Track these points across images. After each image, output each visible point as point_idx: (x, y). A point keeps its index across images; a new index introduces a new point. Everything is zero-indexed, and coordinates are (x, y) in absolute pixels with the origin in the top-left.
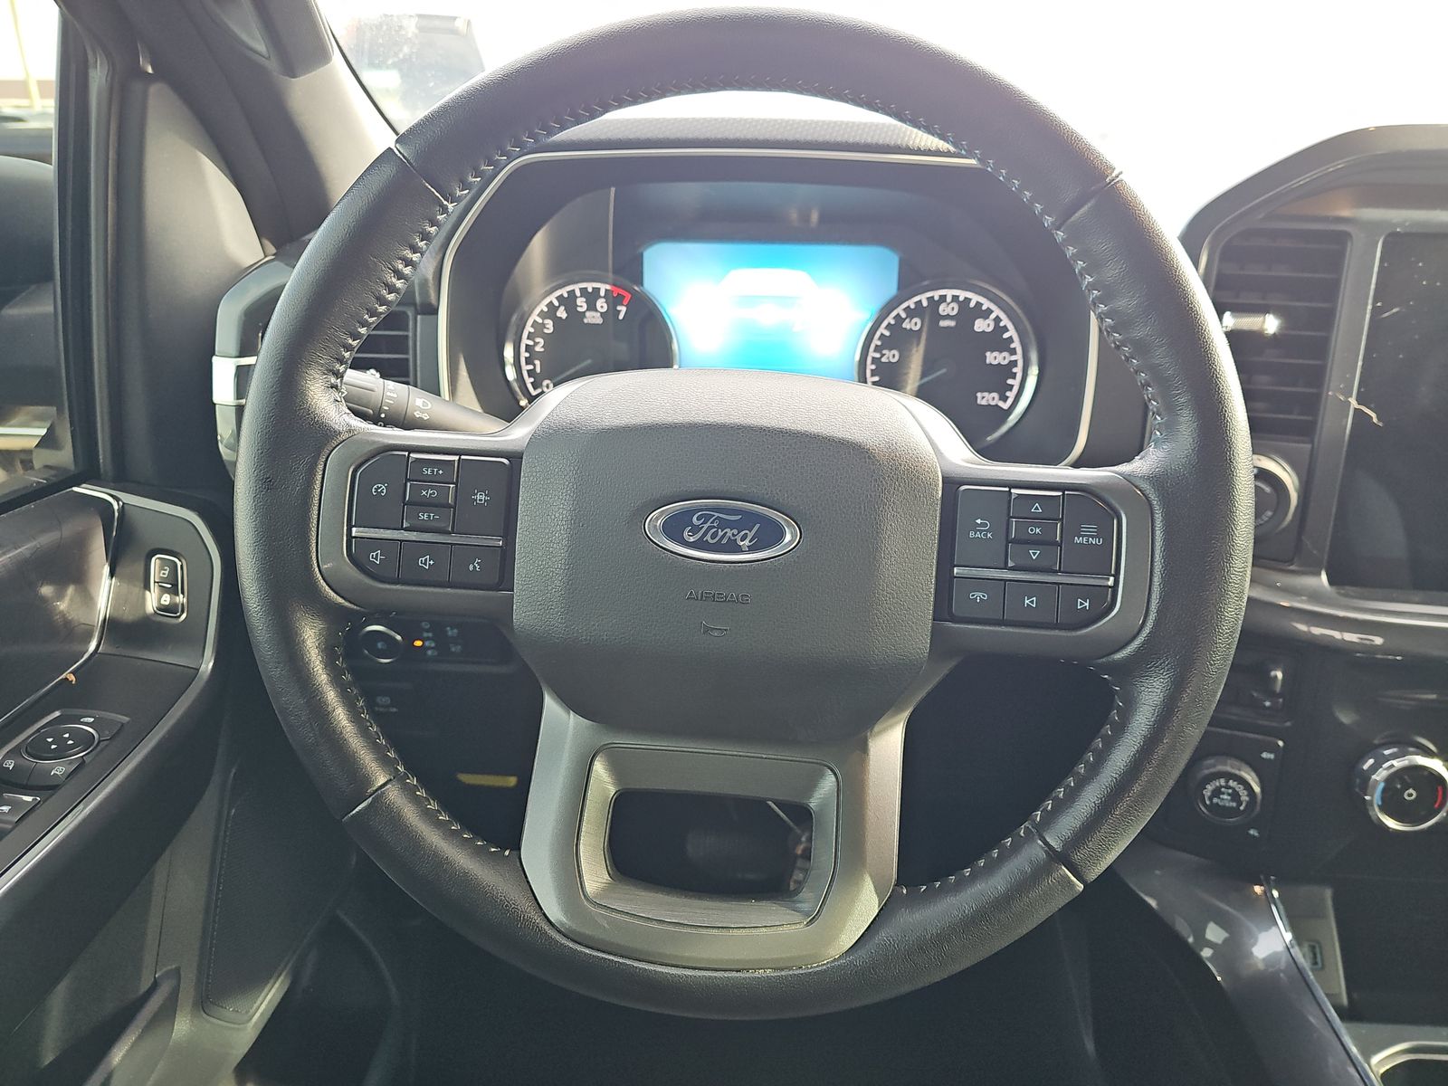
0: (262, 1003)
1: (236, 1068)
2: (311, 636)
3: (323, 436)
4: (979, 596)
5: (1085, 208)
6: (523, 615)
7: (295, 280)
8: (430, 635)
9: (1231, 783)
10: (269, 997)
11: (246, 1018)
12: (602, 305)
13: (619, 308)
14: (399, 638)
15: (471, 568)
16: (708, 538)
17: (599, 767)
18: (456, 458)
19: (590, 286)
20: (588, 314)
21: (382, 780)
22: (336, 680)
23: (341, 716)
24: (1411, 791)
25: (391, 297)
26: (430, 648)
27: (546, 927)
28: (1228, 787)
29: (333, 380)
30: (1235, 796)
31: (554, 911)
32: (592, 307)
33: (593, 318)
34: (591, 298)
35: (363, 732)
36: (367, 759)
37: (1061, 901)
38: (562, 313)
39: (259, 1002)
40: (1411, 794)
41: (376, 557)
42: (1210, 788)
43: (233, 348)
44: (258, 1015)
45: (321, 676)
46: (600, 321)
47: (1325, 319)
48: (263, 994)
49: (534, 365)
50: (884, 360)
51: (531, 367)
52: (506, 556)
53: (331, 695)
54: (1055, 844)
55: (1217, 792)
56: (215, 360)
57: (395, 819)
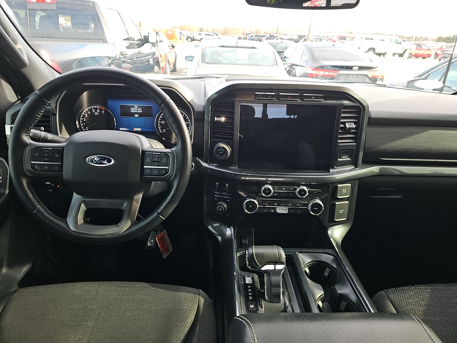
0: (24, 269)
1: (19, 283)
2: (24, 182)
3: (26, 145)
4: (148, 171)
5: (163, 105)
6: (65, 176)
7: (23, 108)
8: (61, 184)
9: (221, 206)
10: (26, 268)
11: (20, 271)
12: (98, 111)
13: (102, 112)
14: (53, 185)
15: (55, 168)
16: (98, 162)
17: (83, 205)
18: (52, 148)
19: (95, 107)
20: (95, 113)
21: (39, 207)
22: (30, 189)
23: (31, 195)
24: (251, 206)
25: (40, 116)
26: (61, 187)
27: (71, 231)
28: (220, 207)
29: (27, 134)
30: (222, 208)
31: (72, 228)
32: (96, 111)
33: (96, 114)
34: (96, 109)
35: (35, 198)
36: (36, 203)
37: (160, 221)
38: (89, 113)
39: (23, 268)
40: (250, 206)
41: (36, 167)
42: (218, 207)
43: (10, 123)
44: (23, 271)
45: (27, 188)
46: (98, 114)
47: (233, 119)
48: (25, 267)
49: (84, 124)
50: (162, 123)
51: (83, 124)
52: (62, 166)
53: (29, 192)
54: (159, 212)
55: (219, 208)
56: (6, 125)
57: (42, 213)
